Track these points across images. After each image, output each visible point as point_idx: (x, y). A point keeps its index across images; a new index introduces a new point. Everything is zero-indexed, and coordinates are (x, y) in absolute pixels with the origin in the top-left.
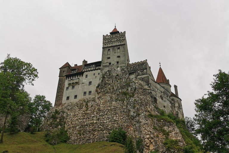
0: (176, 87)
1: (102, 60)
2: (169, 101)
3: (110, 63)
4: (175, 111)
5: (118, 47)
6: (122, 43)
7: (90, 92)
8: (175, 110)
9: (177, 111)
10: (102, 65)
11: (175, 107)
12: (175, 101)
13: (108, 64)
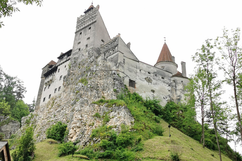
0: (183, 64)
1: (73, 48)
2: (167, 83)
3: (80, 49)
4: (175, 96)
5: (90, 27)
6: (94, 21)
7: (60, 88)
8: (176, 94)
9: (178, 95)
10: (73, 53)
11: (176, 90)
12: (178, 82)
13: (78, 50)
